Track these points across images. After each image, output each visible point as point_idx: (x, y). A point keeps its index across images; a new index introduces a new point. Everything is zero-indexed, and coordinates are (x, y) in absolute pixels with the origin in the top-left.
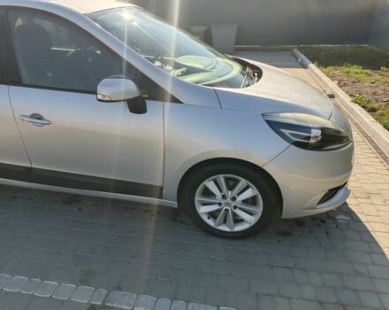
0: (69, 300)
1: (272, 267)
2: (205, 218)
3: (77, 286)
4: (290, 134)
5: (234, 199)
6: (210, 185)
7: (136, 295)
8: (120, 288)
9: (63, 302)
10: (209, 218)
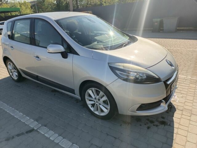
0: (28, 125)
1: (108, 135)
2: (90, 106)
3: (34, 121)
4: (120, 73)
5: (99, 100)
6: (90, 92)
7: (49, 130)
8: (46, 126)
9: (27, 125)
10: (92, 107)
